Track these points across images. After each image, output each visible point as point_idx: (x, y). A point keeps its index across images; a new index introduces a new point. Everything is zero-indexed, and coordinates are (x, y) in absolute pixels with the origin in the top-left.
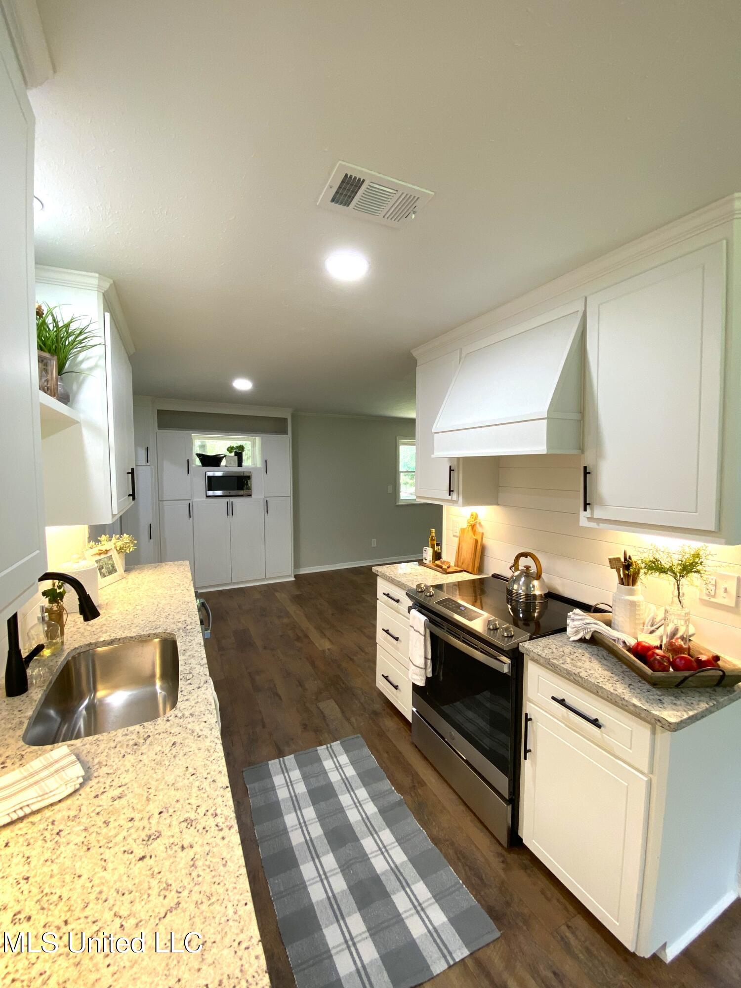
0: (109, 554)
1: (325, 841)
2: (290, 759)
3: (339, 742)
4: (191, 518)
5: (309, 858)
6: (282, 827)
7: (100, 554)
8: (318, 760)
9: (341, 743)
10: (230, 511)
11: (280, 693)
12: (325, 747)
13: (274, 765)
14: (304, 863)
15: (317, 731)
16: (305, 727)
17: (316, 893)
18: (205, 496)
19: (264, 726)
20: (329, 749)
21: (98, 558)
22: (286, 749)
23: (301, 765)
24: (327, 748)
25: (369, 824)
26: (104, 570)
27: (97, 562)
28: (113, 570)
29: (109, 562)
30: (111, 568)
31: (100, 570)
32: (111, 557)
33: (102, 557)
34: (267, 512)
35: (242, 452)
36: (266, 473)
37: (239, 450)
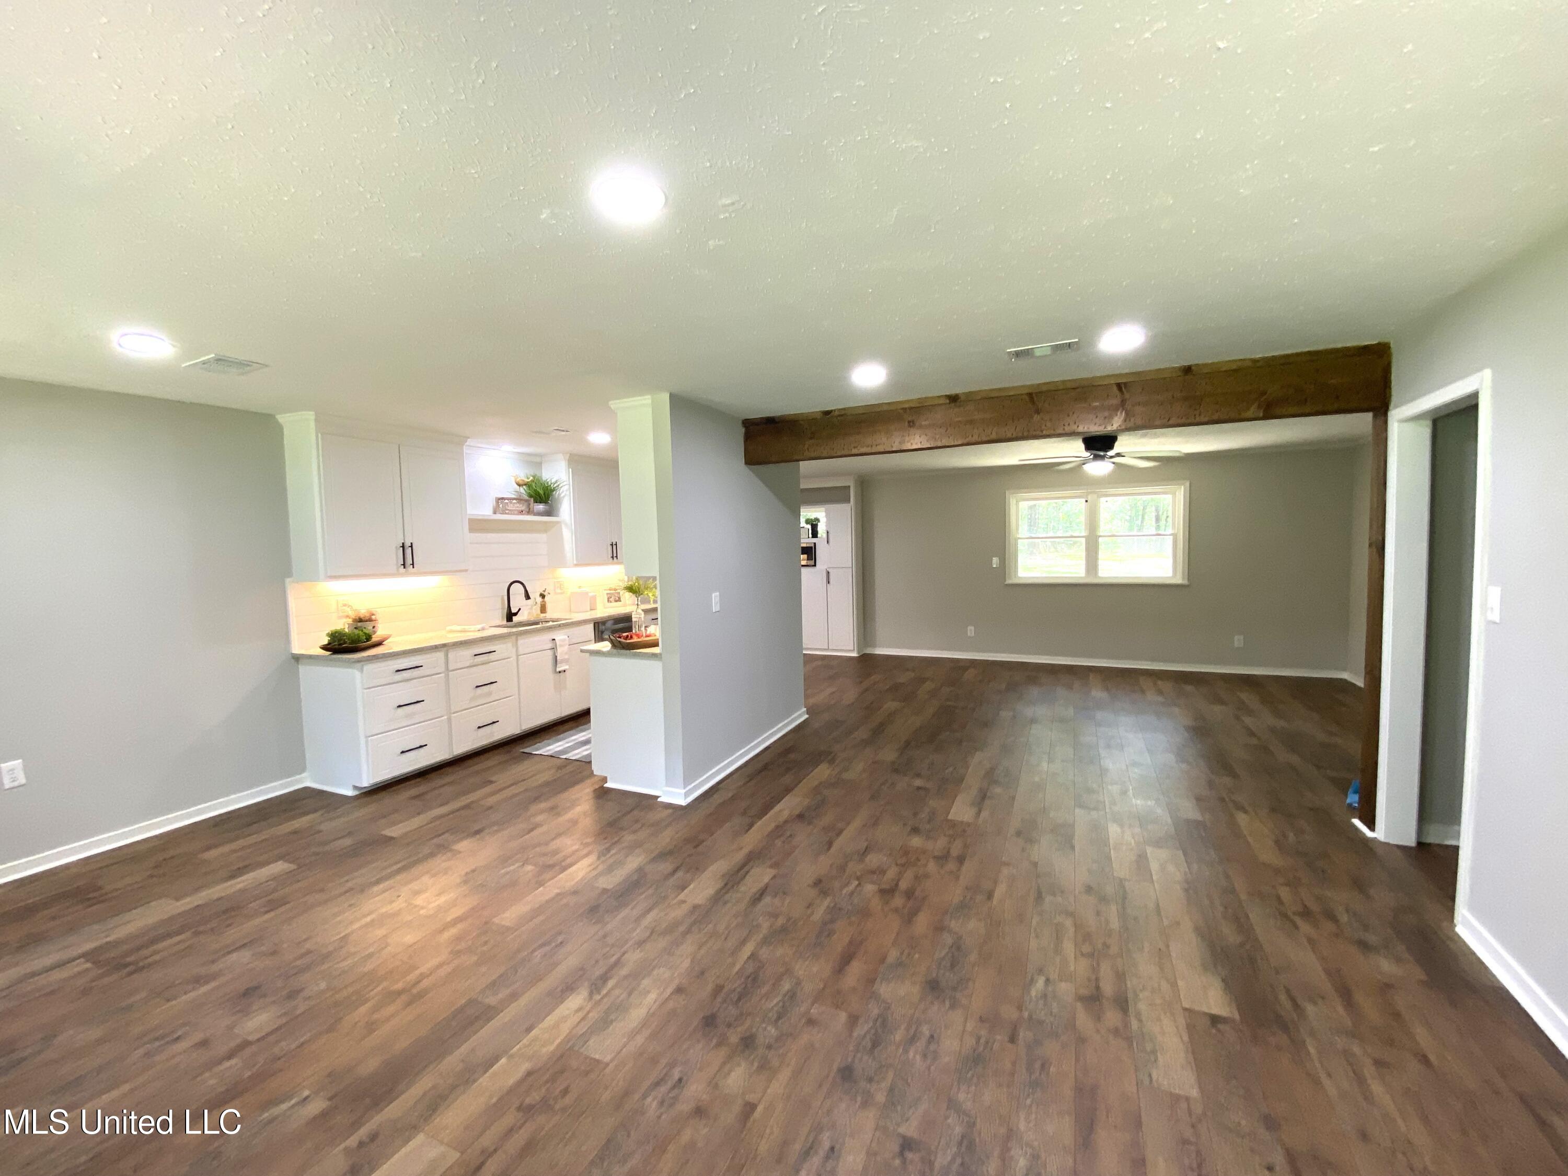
0: (617, 591)
7: (610, 590)
21: (609, 592)
26: (611, 599)
27: (607, 594)
28: (619, 600)
29: (616, 595)
30: (617, 599)
31: (608, 598)
32: (619, 593)
33: (612, 592)
34: (829, 583)
35: (818, 524)
36: (828, 543)
37: (816, 522)
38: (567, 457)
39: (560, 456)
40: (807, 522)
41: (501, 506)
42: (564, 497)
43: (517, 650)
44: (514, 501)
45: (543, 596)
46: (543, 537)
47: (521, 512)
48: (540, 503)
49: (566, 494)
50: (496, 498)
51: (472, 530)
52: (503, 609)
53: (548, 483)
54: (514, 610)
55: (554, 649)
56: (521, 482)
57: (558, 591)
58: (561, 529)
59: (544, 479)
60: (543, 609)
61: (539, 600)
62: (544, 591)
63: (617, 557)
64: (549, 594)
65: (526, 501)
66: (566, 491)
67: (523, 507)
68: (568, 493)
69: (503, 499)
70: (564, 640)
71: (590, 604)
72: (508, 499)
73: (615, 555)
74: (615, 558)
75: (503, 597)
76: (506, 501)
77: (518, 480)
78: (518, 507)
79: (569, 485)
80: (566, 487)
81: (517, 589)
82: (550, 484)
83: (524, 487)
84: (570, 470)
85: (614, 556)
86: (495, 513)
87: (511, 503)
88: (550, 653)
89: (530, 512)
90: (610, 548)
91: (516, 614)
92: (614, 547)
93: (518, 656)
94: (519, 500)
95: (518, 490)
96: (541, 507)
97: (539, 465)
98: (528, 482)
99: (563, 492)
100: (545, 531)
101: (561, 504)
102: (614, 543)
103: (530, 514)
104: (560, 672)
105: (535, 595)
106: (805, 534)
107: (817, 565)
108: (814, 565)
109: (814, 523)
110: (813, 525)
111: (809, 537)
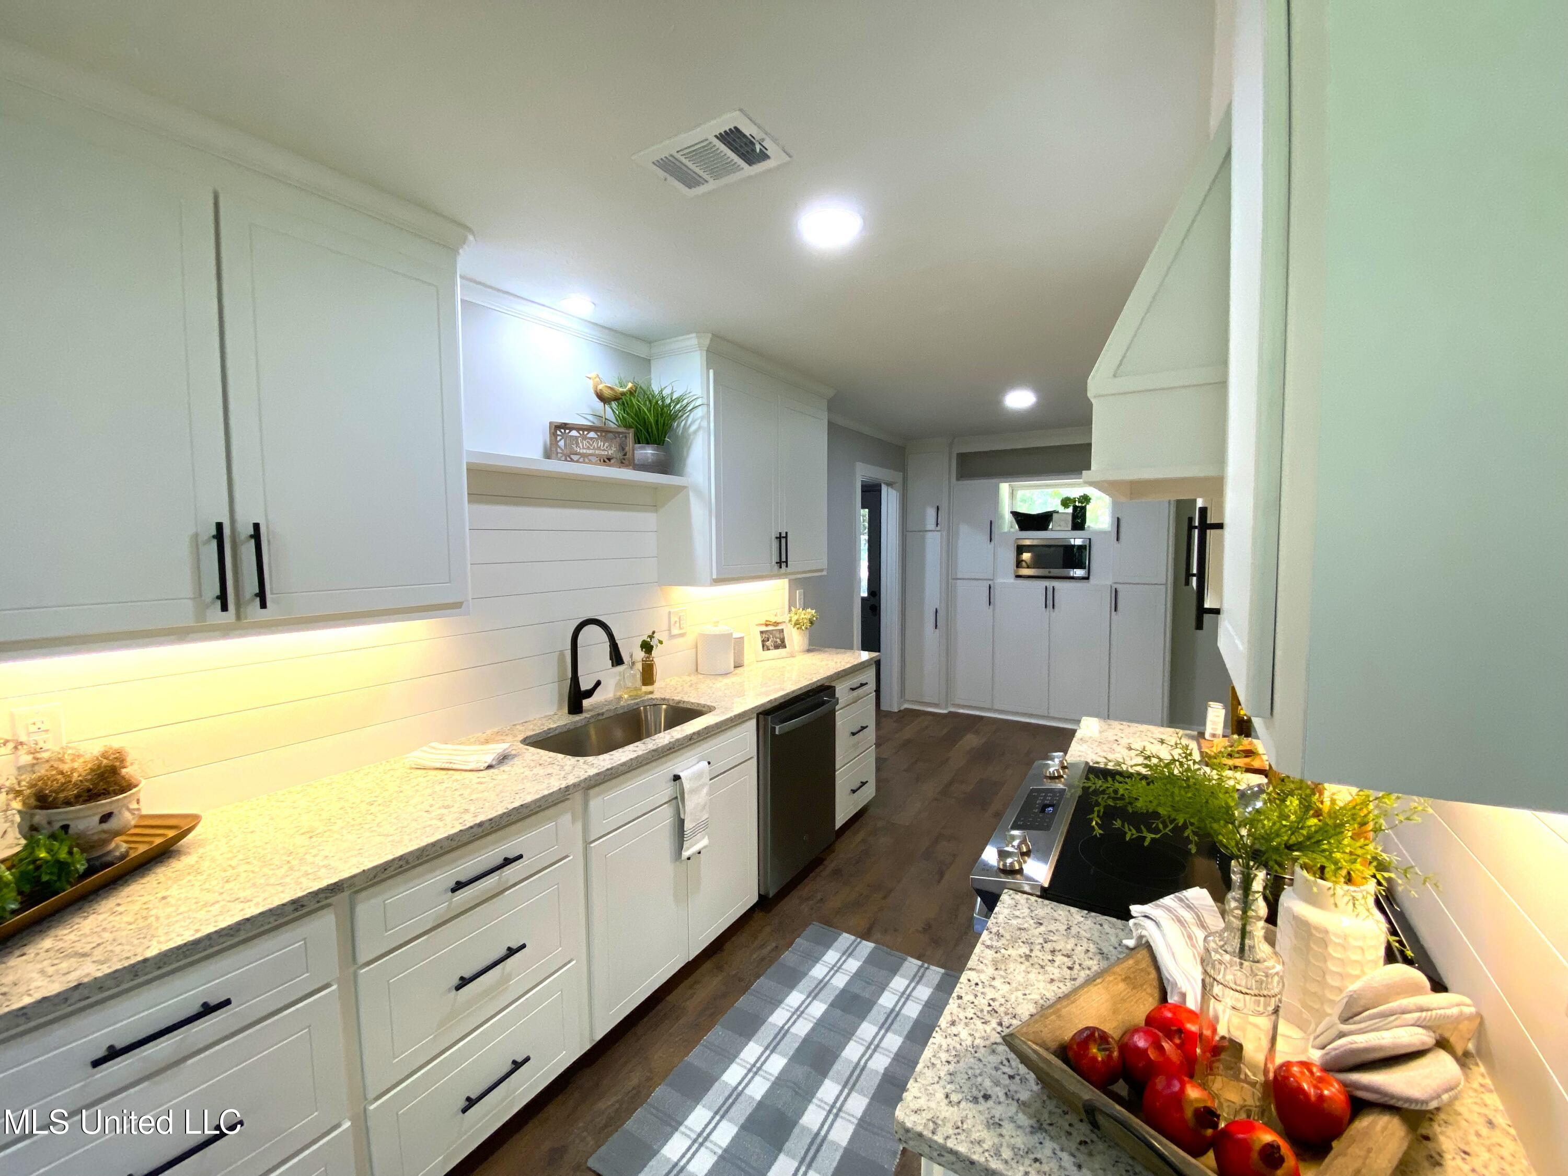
0: (779, 627)
1: (796, 1045)
2: (867, 947)
3: (942, 971)
4: (991, 606)
5: (766, 1044)
6: (779, 997)
7: (767, 625)
8: (894, 971)
9: (943, 974)
10: (1050, 601)
11: (947, 877)
12: (920, 963)
13: (846, 939)
14: (757, 1042)
15: (936, 942)
16: (928, 928)
17: (733, 1075)
18: (1013, 576)
19: (885, 898)
20: (922, 970)
21: (764, 628)
22: (878, 935)
23: (870, 960)
24: (921, 966)
25: (856, 1074)
26: (768, 643)
27: (762, 632)
28: (781, 645)
29: (778, 635)
30: (779, 642)
31: (763, 641)
32: (782, 631)
33: (770, 628)
34: (1116, 610)
35: (1086, 506)
36: (1118, 539)
37: (1082, 503)
38: (707, 342)
39: (692, 341)
40: (1066, 502)
41: (562, 443)
42: (696, 432)
43: (586, 830)
44: (592, 434)
45: (647, 647)
46: (648, 520)
47: (607, 461)
48: (648, 443)
49: (699, 428)
50: (551, 423)
51: (476, 496)
52: (561, 680)
53: (663, 399)
54: (585, 685)
55: (678, 799)
56: (607, 393)
57: (675, 631)
58: (688, 499)
59: (656, 389)
60: (648, 676)
61: (640, 655)
62: (651, 637)
63: (786, 562)
64: (661, 642)
65: (616, 434)
66: (702, 418)
67: (611, 450)
68: (705, 424)
69: (564, 426)
70: (699, 775)
71: (735, 657)
72: (579, 428)
73: (784, 559)
74: (784, 565)
75: (562, 654)
76: (574, 433)
77: (600, 387)
78: (599, 448)
79: (708, 405)
80: (699, 413)
81: (593, 637)
82: (668, 401)
83: (614, 404)
84: (711, 372)
85: (782, 562)
86: (548, 455)
87: (584, 438)
88: (667, 813)
89: (625, 460)
90: (775, 544)
91: (589, 693)
92: (783, 541)
93: (587, 843)
94: (602, 431)
95: (602, 414)
96: (648, 452)
97: (645, 363)
98: (623, 394)
99: (693, 422)
100: (654, 507)
101: (689, 448)
102: (783, 535)
103: (627, 466)
104: (689, 859)
105: (631, 650)
106: (1062, 523)
107: (1091, 577)
108: (1086, 578)
109: (1077, 504)
110: (1075, 508)
111: (1070, 528)
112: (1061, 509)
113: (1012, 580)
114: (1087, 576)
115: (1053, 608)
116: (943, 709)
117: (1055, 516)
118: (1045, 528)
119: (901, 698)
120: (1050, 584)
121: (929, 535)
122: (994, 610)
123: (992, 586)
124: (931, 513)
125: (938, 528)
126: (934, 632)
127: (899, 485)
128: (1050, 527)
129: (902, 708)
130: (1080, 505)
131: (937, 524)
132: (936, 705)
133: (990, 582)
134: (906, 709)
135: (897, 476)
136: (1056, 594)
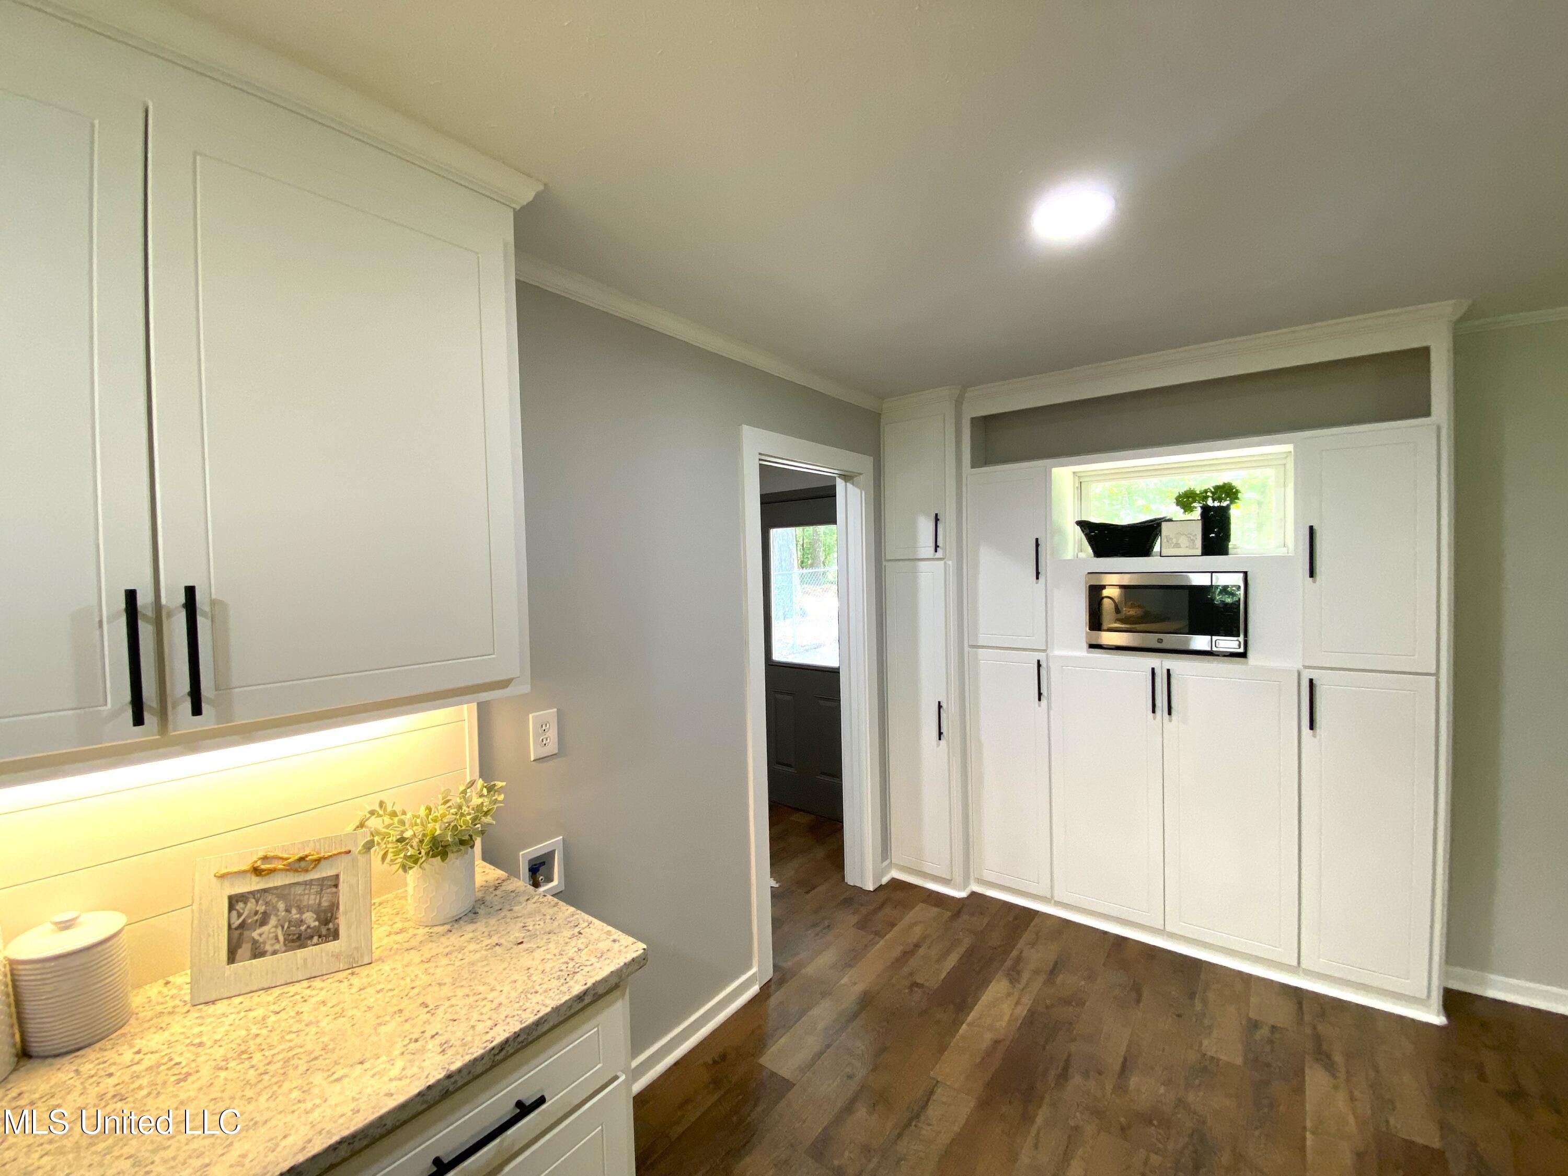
4: (1043, 701)
10: (1162, 699)
18: (1085, 646)
34: (1312, 726)
35: (1228, 507)
36: (1312, 574)
37: (1220, 500)
40: (1185, 500)
106: (1183, 541)
107: (1250, 654)
108: (1243, 655)
109: (1210, 502)
110: (1206, 510)
111: (1199, 552)
112: (1177, 513)
113: (1082, 652)
114: (1241, 650)
115: (1170, 713)
116: (960, 890)
117: (1165, 526)
118: (1146, 551)
119: (884, 859)
120: (1161, 663)
121: (922, 565)
122: (1049, 709)
123: (1043, 663)
124: (925, 527)
125: (940, 554)
126: (938, 745)
127: (867, 477)
128: (1157, 548)
129: (885, 880)
130: (1216, 504)
131: (936, 547)
132: (946, 882)
133: (1041, 656)
134: (893, 881)
135: (862, 463)
136: (1173, 681)
